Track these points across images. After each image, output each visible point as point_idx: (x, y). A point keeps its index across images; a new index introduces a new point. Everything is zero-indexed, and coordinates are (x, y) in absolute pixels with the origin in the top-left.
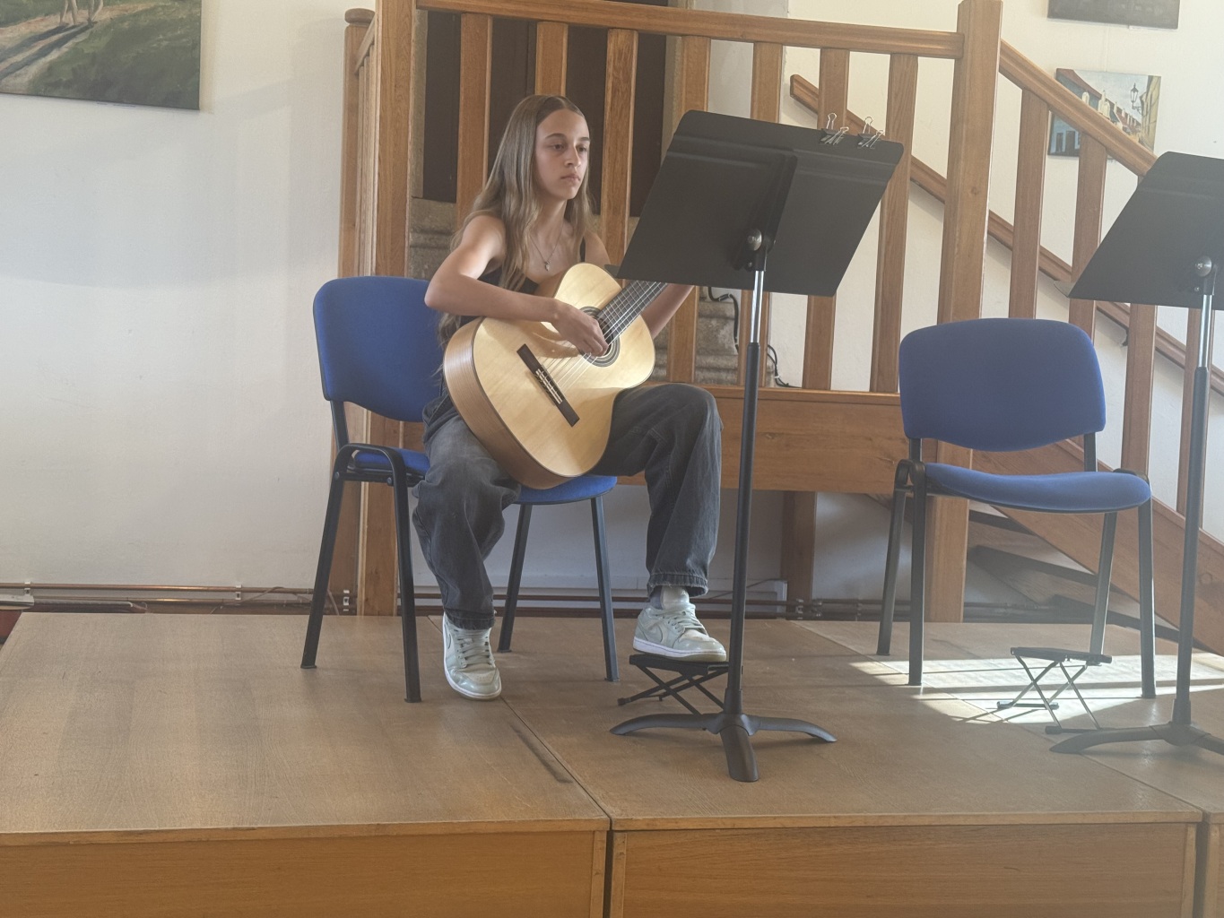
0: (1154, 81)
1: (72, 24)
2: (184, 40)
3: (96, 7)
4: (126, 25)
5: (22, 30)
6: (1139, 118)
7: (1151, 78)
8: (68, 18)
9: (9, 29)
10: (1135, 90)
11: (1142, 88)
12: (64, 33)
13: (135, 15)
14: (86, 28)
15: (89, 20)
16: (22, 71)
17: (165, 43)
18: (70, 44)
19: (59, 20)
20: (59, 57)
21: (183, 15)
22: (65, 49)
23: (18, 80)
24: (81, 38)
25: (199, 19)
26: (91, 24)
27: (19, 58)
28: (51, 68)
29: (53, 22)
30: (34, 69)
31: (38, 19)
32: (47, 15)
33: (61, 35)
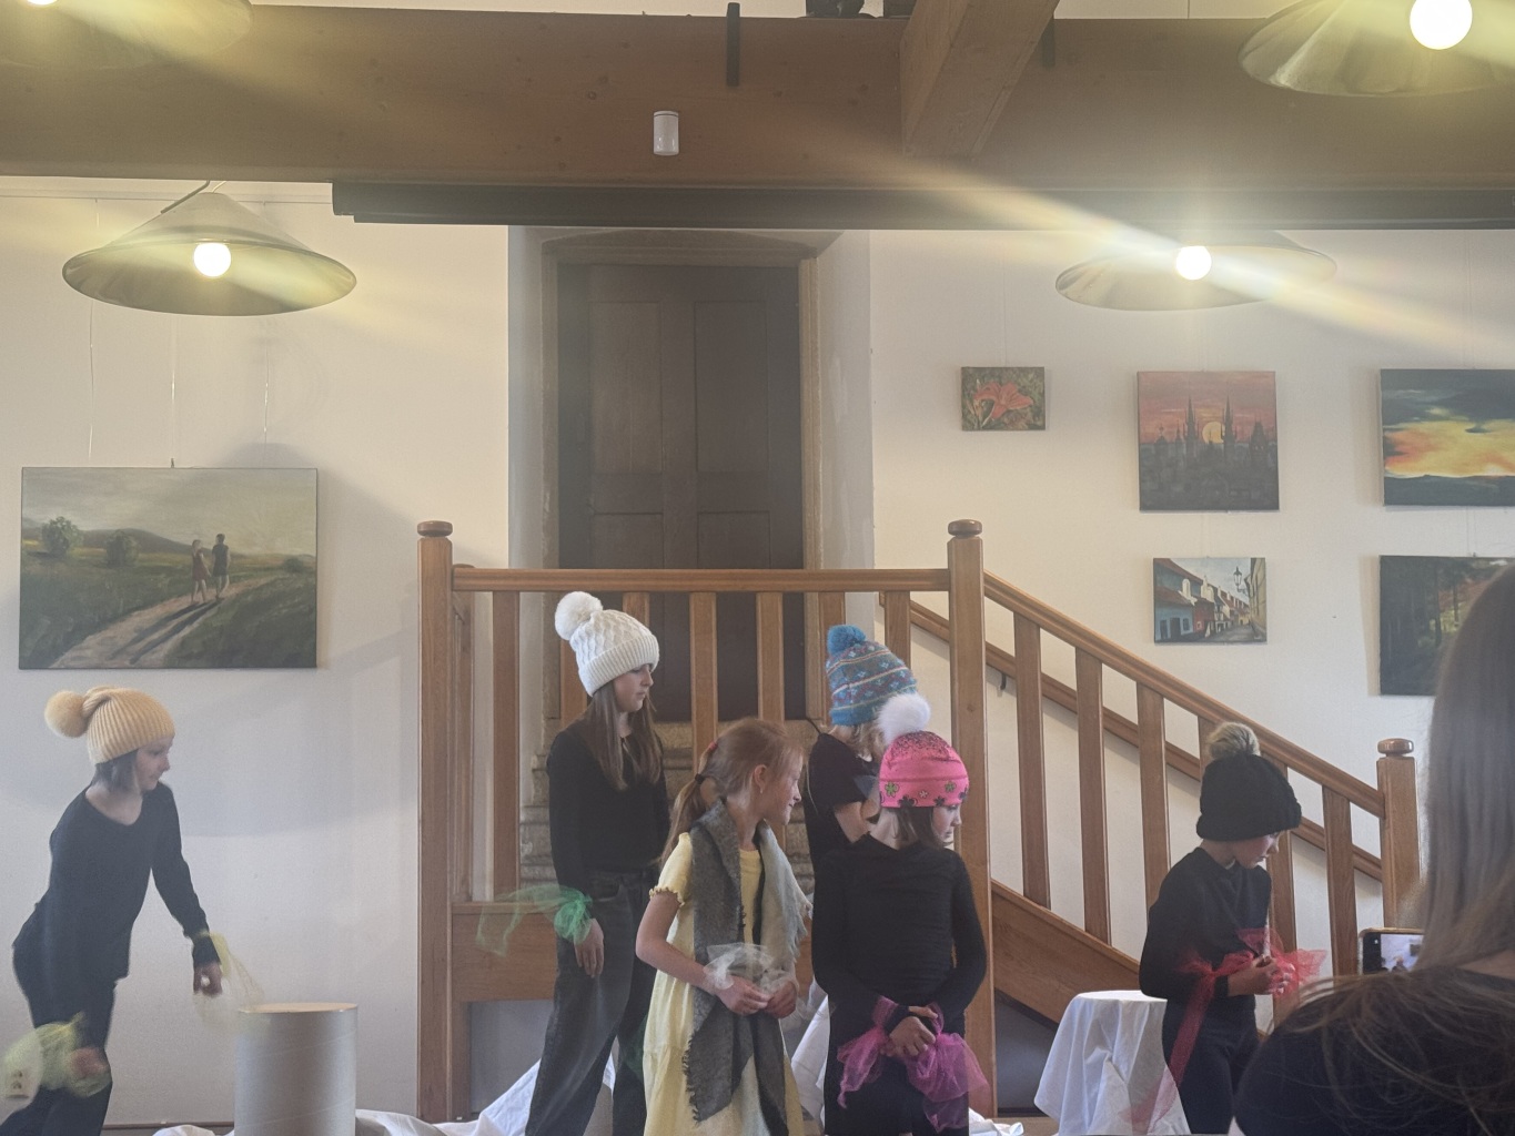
0: (1258, 563)
1: (202, 602)
2: (302, 607)
3: (223, 585)
4: (249, 598)
5: (158, 611)
6: (1245, 600)
7: (1254, 561)
8: (198, 598)
9: (146, 611)
10: (1238, 573)
11: (1245, 570)
12: (195, 610)
13: (257, 589)
14: (214, 605)
15: (217, 597)
16: (158, 648)
17: (284, 611)
18: (201, 619)
19: (190, 600)
20: (191, 633)
21: (300, 584)
22: (196, 624)
23: (153, 657)
24: (209, 614)
25: (315, 587)
26: (219, 600)
27: (156, 636)
28: (184, 642)
29: (185, 602)
30: (169, 645)
31: (172, 600)
32: (180, 596)
33: (192, 613)
